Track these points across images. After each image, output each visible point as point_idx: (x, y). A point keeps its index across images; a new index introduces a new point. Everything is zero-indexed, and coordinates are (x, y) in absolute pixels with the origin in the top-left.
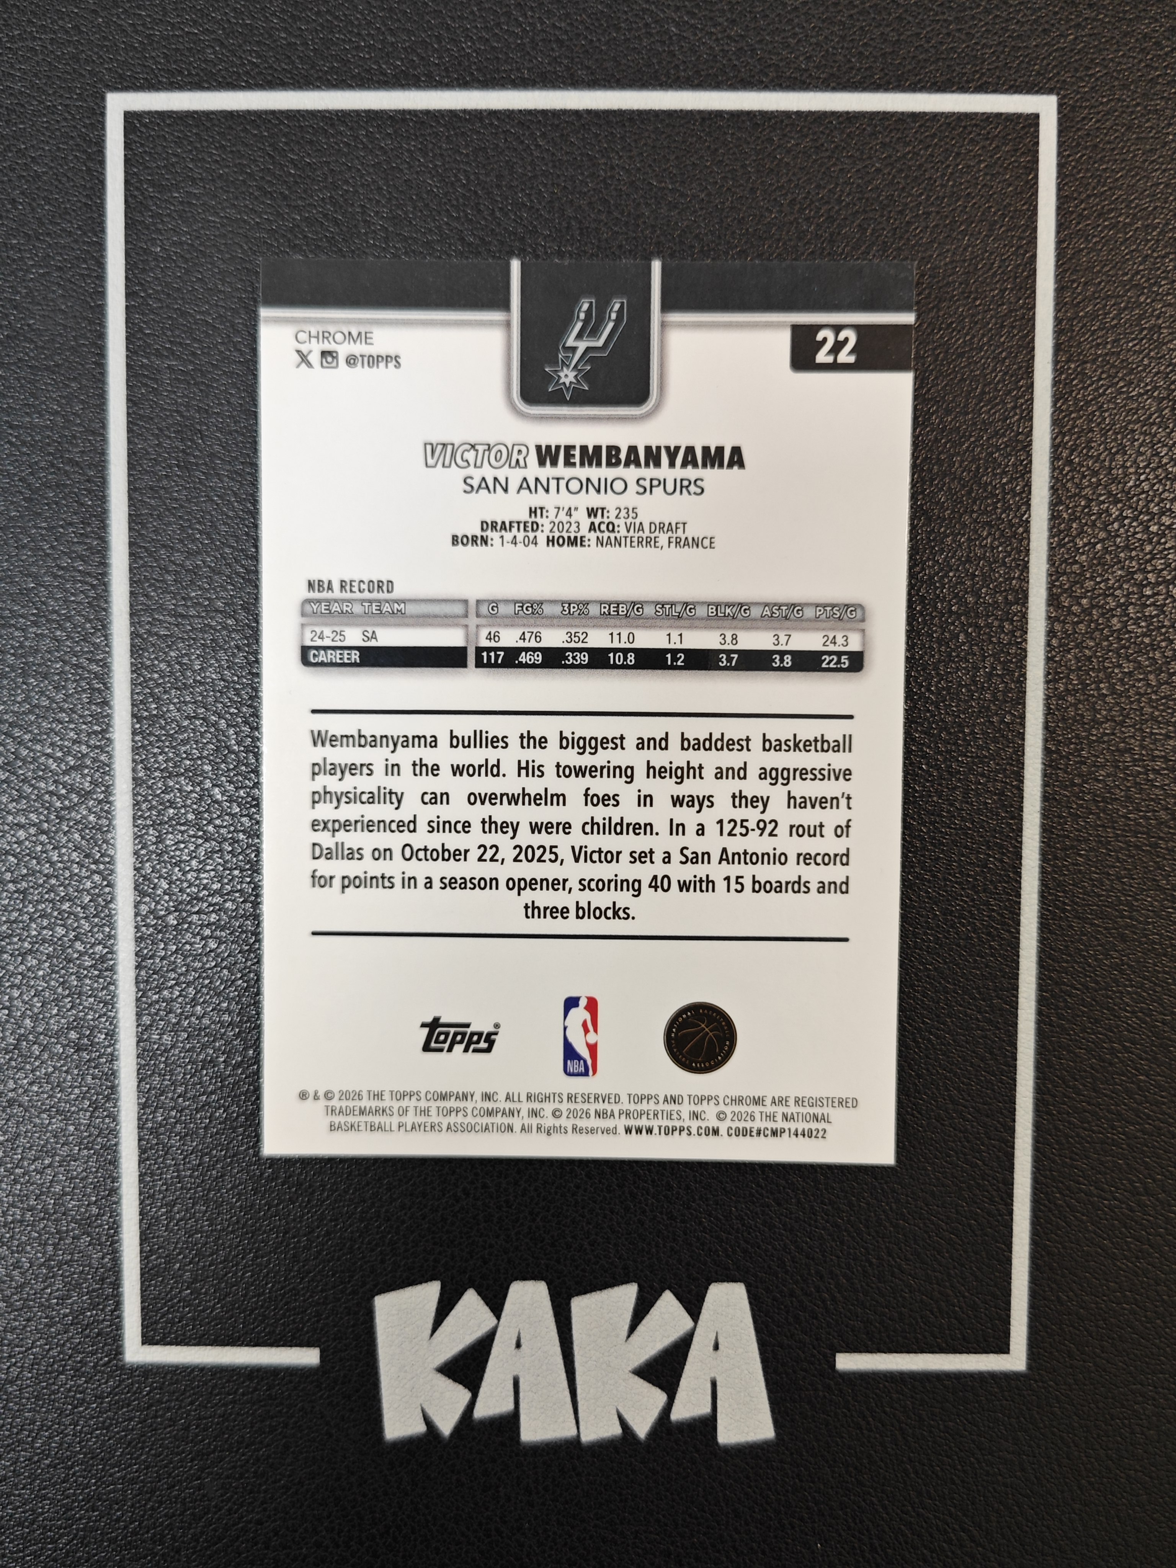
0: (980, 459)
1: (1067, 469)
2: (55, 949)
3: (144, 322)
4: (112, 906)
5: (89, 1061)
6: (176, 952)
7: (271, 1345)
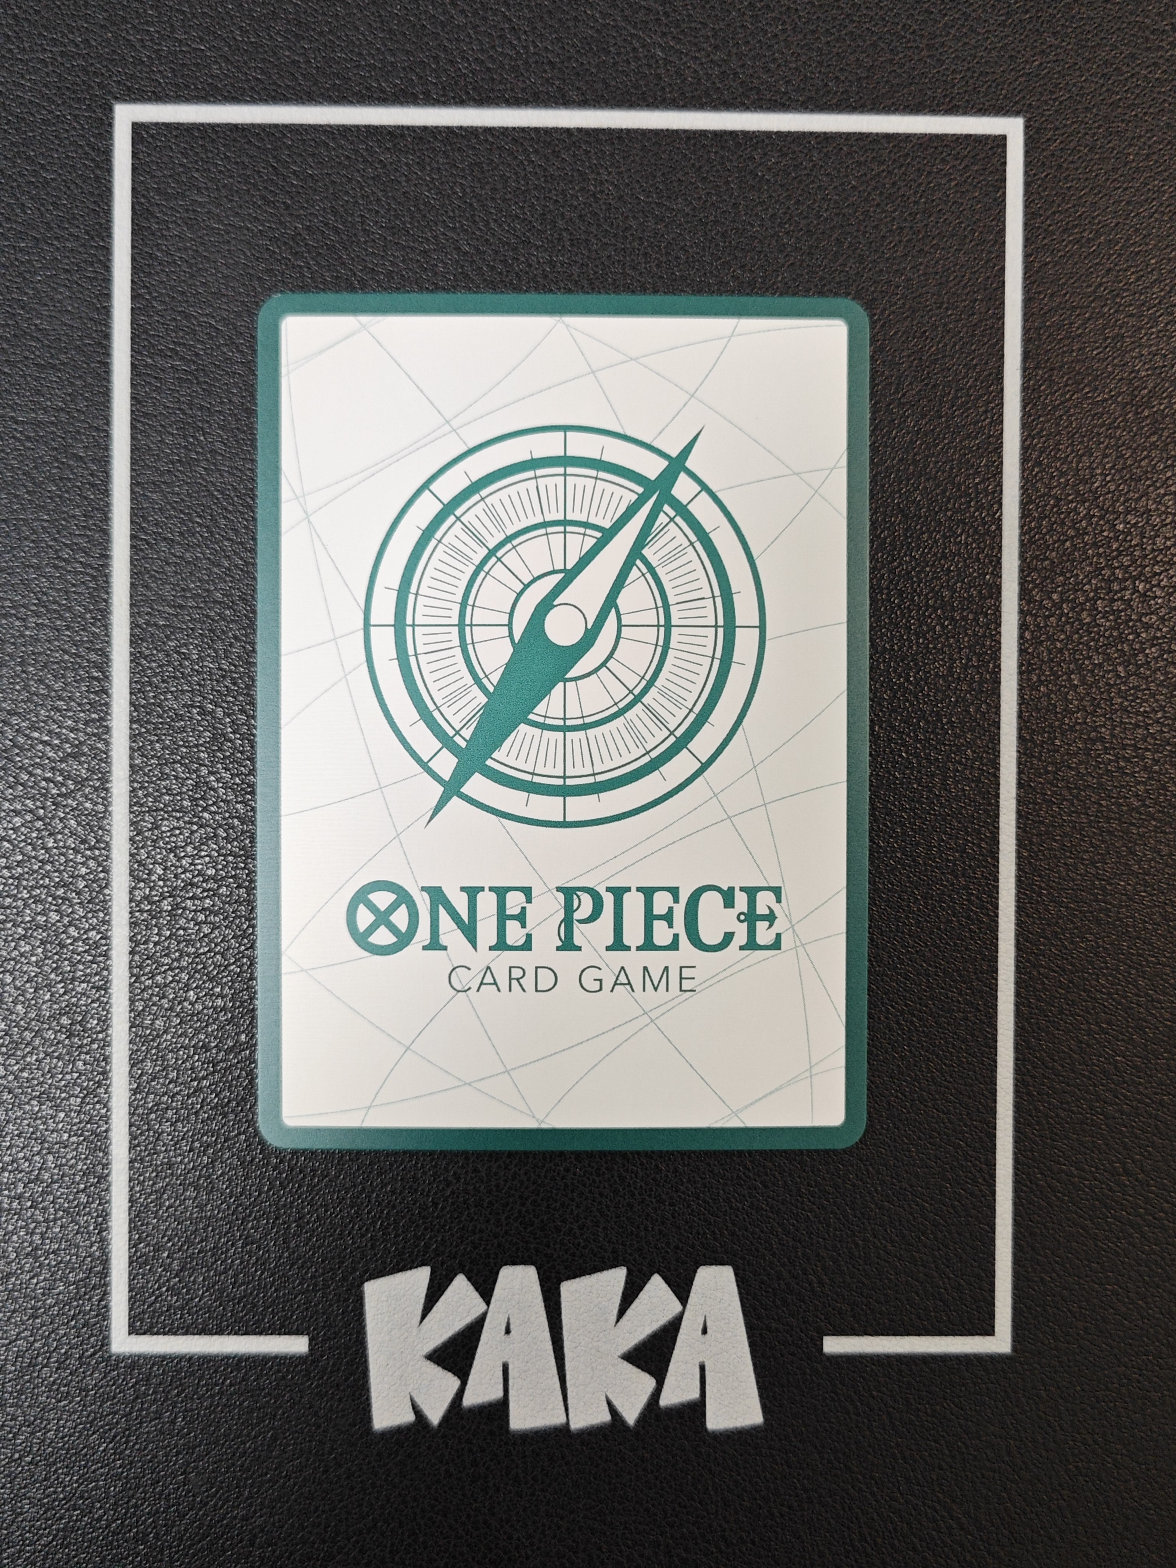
0: (953, 460)
1: (1036, 470)
2: (48, 935)
3: (150, 324)
4: (106, 891)
5: (80, 1046)
6: (170, 937)
7: (260, 1333)
